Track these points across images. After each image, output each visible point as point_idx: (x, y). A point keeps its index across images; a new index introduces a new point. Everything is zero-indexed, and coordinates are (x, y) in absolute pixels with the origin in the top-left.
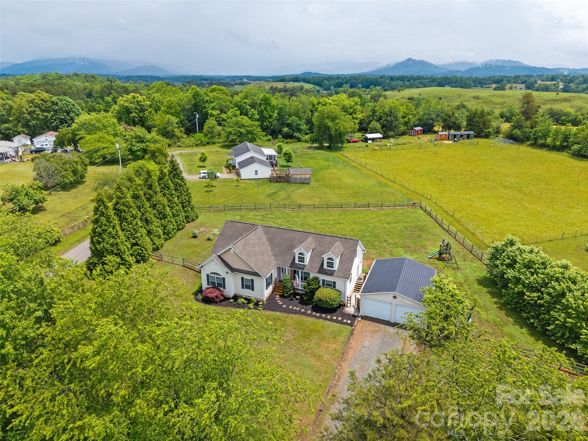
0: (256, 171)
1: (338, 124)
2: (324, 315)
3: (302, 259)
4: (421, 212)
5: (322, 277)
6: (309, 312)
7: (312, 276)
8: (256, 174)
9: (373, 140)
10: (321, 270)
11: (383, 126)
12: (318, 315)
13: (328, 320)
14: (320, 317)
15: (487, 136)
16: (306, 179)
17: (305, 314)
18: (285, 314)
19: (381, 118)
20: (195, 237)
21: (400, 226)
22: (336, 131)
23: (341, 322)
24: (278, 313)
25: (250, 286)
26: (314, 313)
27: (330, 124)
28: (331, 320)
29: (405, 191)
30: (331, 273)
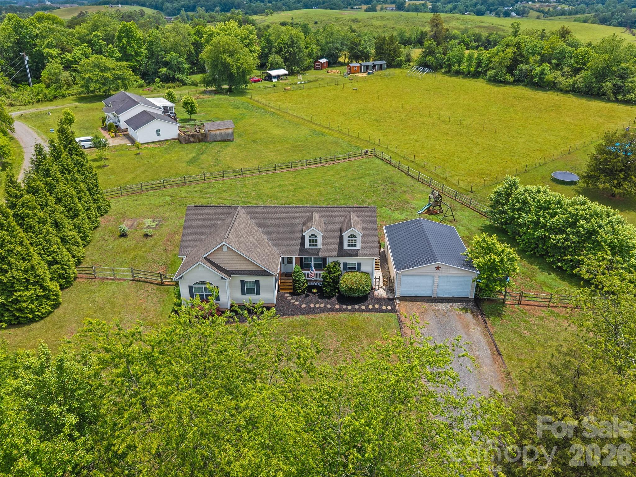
0: (158, 131)
1: (238, 59)
2: (357, 307)
3: (313, 242)
4: (378, 161)
5: (343, 260)
6: (337, 307)
7: (329, 260)
8: (158, 134)
9: (278, 77)
10: (342, 252)
11: (286, 60)
12: (349, 307)
13: (364, 311)
14: (353, 311)
15: (399, 66)
16: (228, 134)
17: (333, 310)
18: (311, 316)
19: (281, 50)
20: (123, 235)
21: (367, 181)
22: (238, 68)
23: (380, 311)
24: (301, 317)
25: (256, 290)
26: (344, 307)
27: (229, 60)
28: (367, 310)
29: (347, 139)
30: (355, 254)
